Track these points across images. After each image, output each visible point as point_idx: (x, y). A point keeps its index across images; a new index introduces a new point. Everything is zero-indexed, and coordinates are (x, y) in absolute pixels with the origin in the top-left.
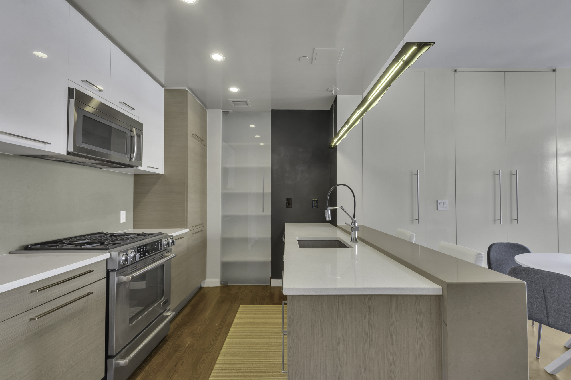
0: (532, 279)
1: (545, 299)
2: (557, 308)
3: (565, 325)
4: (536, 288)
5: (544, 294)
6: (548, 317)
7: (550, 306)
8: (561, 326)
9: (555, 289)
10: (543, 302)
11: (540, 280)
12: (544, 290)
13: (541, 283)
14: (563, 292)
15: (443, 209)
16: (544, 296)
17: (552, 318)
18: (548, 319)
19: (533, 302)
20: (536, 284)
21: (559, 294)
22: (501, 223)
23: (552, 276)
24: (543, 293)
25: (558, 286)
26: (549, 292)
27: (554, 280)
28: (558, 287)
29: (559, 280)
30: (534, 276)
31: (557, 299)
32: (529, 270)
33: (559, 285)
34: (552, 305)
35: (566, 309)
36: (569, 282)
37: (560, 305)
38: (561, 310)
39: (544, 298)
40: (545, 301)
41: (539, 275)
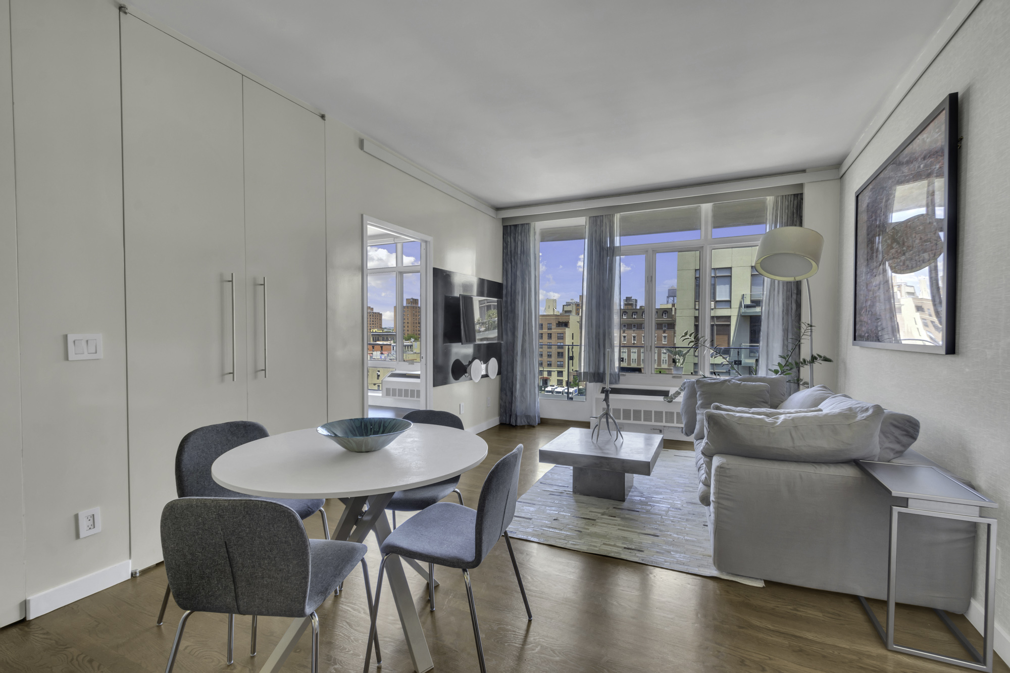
0: (204, 524)
1: (229, 561)
2: (250, 573)
3: (263, 603)
4: (214, 541)
5: (228, 552)
6: (236, 598)
7: (239, 572)
8: (258, 607)
9: (245, 535)
10: (228, 569)
11: (218, 523)
12: (227, 542)
13: (220, 529)
14: (257, 539)
15: (86, 356)
16: (227, 556)
17: (244, 597)
18: (237, 603)
19: (211, 574)
20: (212, 534)
21: (251, 544)
22: (234, 380)
23: (237, 508)
24: (225, 549)
25: (248, 527)
26: (235, 545)
27: (241, 517)
28: (248, 529)
29: (249, 514)
30: (206, 516)
31: (248, 555)
32: (197, 506)
33: (250, 524)
34: (242, 570)
35: (264, 569)
36: (265, 514)
37: (253, 567)
38: (256, 576)
39: (228, 559)
40: (231, 566)
41: (214, 512)
